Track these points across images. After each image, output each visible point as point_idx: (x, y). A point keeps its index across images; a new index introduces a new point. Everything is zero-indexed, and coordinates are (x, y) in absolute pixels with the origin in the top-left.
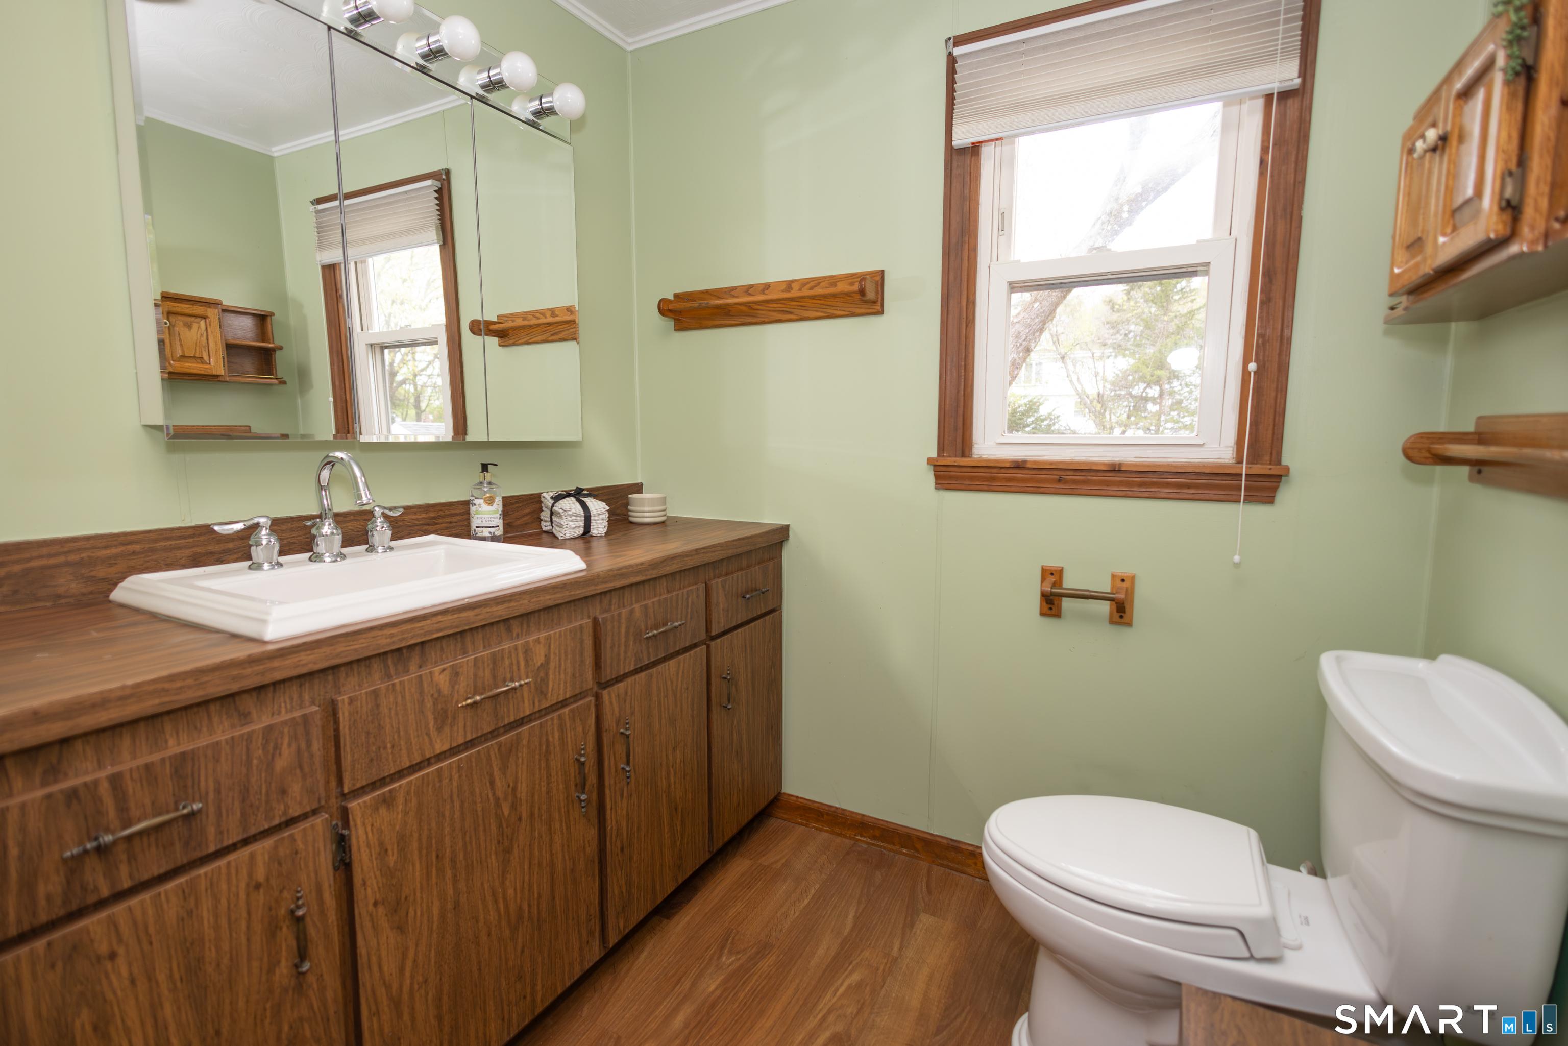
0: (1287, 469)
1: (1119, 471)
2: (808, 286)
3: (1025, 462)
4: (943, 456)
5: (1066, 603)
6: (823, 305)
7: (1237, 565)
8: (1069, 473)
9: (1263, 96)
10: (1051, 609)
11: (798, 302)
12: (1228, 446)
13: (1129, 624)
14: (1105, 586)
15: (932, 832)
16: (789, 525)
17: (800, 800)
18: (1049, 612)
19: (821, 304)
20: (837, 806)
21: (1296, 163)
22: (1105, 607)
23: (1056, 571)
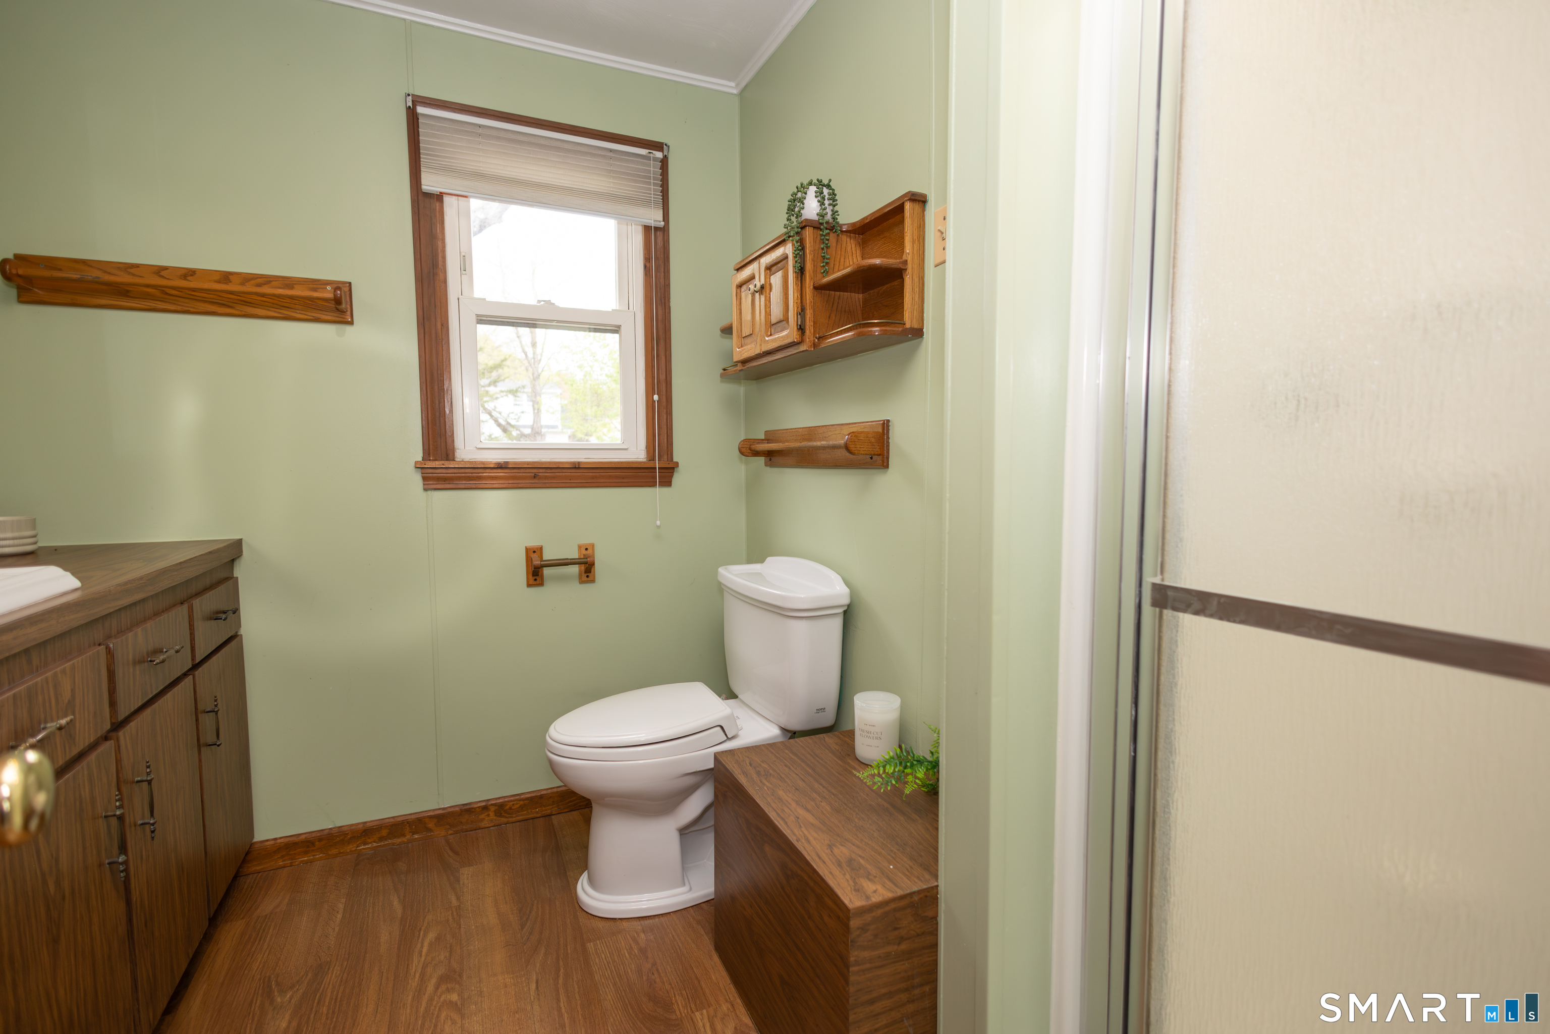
0: (677, 464)
1: (579, 468)
2: (253, 282)
3: (507, 463)
4: (430, 460)
5: (547, 571)
6: (277, 305)
7: (658, 527)
8: (541, 471)
9: (642, 225)
10: (535, 580)
11: (240, 296)
12: (642, 450)
13: (593, 581)
14: (574, 554)
15: (443, 807)
16: (241, 539)
17: (279, 841)
18: (535, 583)
19: (273, 304)
20: (330, 827)
21: (664, 272)
22: (575, 569)
23: (537, 548)
